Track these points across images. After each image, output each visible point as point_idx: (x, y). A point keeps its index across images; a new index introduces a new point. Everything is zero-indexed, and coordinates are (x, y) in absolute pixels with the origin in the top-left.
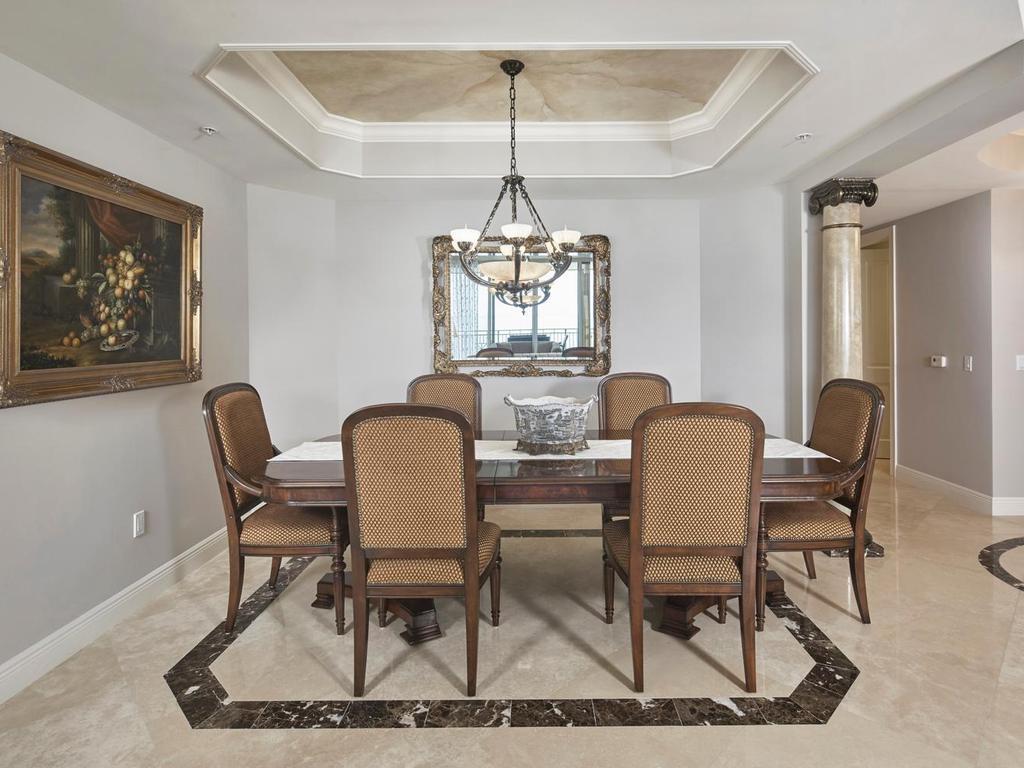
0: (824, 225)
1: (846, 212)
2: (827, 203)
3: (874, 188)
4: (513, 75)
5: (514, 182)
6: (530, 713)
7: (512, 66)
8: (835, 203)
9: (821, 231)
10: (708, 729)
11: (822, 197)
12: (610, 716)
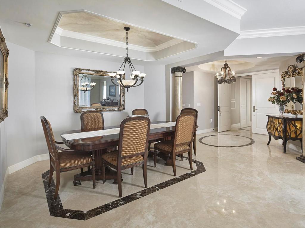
0: (175, 76)
1: (179, 74)
2: (177, 71)
3: (185, 69)
4: (127, 31)
5: (127, 60)
6: (162, 186)
7: (127, 29)
8: (179, 72)
9: (175, 77)
10: (191, 178)
11: (175, 70)
12: (176, 181)
